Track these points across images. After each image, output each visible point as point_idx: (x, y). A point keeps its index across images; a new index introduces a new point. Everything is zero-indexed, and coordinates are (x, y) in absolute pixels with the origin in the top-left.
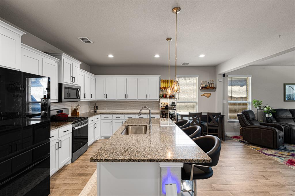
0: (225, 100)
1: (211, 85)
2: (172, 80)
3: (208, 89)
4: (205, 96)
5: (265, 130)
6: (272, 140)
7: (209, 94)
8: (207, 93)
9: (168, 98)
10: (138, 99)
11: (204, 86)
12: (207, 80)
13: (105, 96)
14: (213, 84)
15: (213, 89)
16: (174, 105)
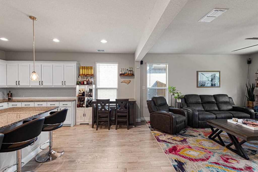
0: (144, 86)
1: (130, 72)
2: (91, 67)
3: (126, 76)
4: (124, 82)
5: (165, 116)
6: (170, 126)
7: (129, 81)
8: (127, 79)
9: (85, 85)
10: (54, 86)
11: (123, 72)
12: (126, 67)
13: (18, 82)
14: (132, 71)
15: (131, 76)
16: (91, 92)
